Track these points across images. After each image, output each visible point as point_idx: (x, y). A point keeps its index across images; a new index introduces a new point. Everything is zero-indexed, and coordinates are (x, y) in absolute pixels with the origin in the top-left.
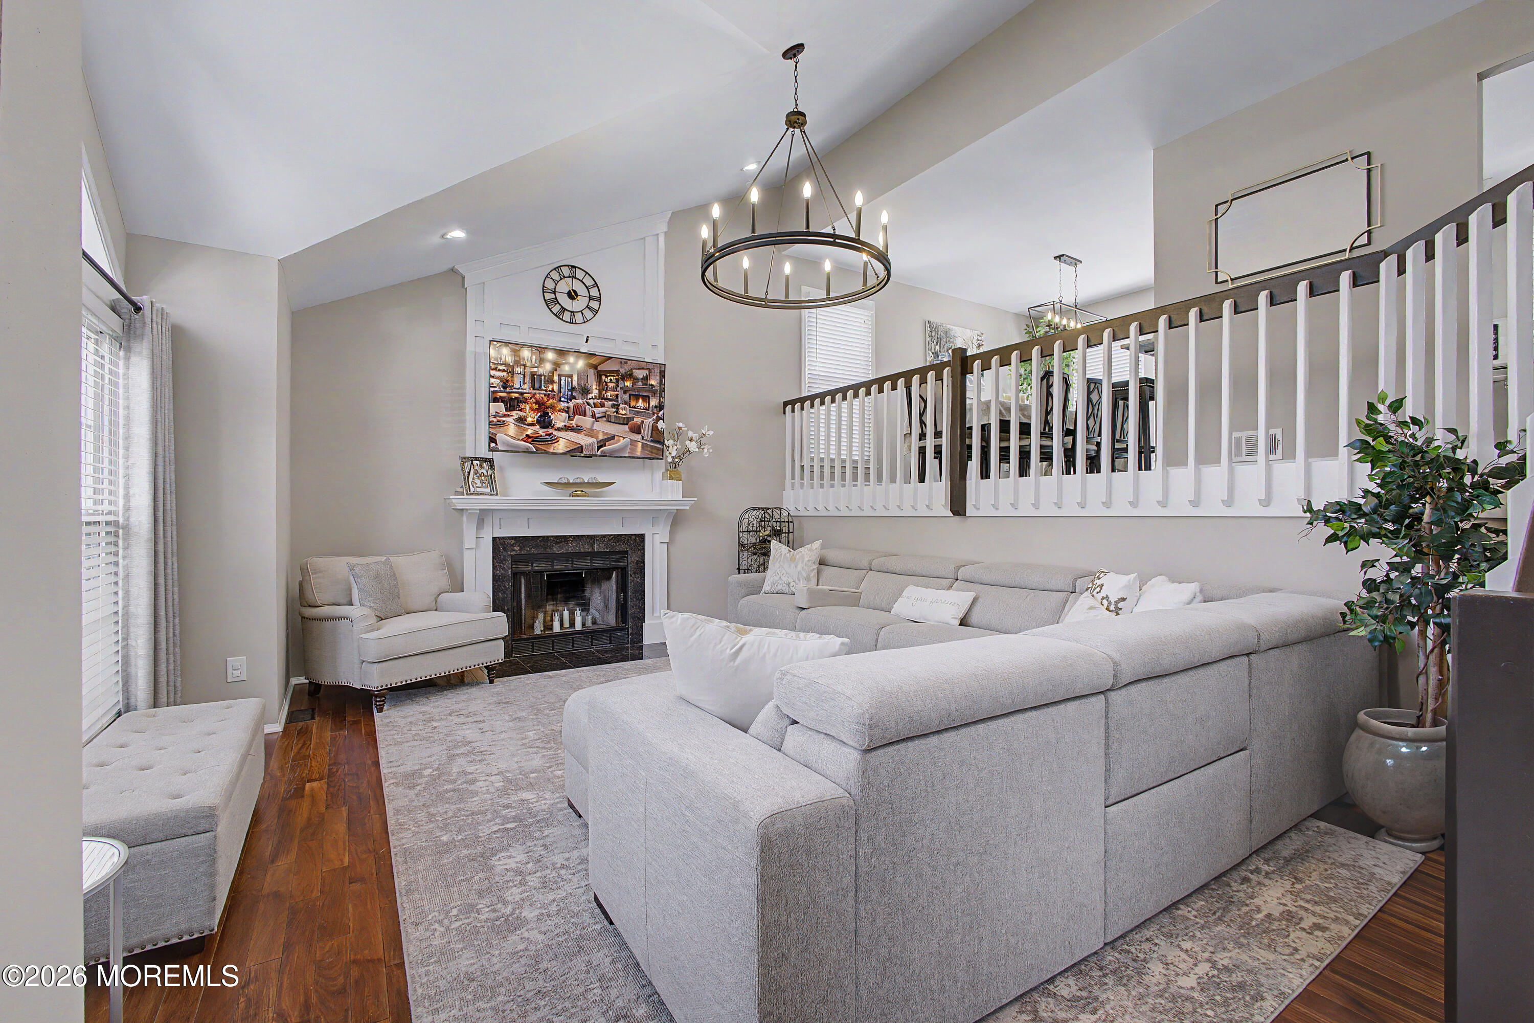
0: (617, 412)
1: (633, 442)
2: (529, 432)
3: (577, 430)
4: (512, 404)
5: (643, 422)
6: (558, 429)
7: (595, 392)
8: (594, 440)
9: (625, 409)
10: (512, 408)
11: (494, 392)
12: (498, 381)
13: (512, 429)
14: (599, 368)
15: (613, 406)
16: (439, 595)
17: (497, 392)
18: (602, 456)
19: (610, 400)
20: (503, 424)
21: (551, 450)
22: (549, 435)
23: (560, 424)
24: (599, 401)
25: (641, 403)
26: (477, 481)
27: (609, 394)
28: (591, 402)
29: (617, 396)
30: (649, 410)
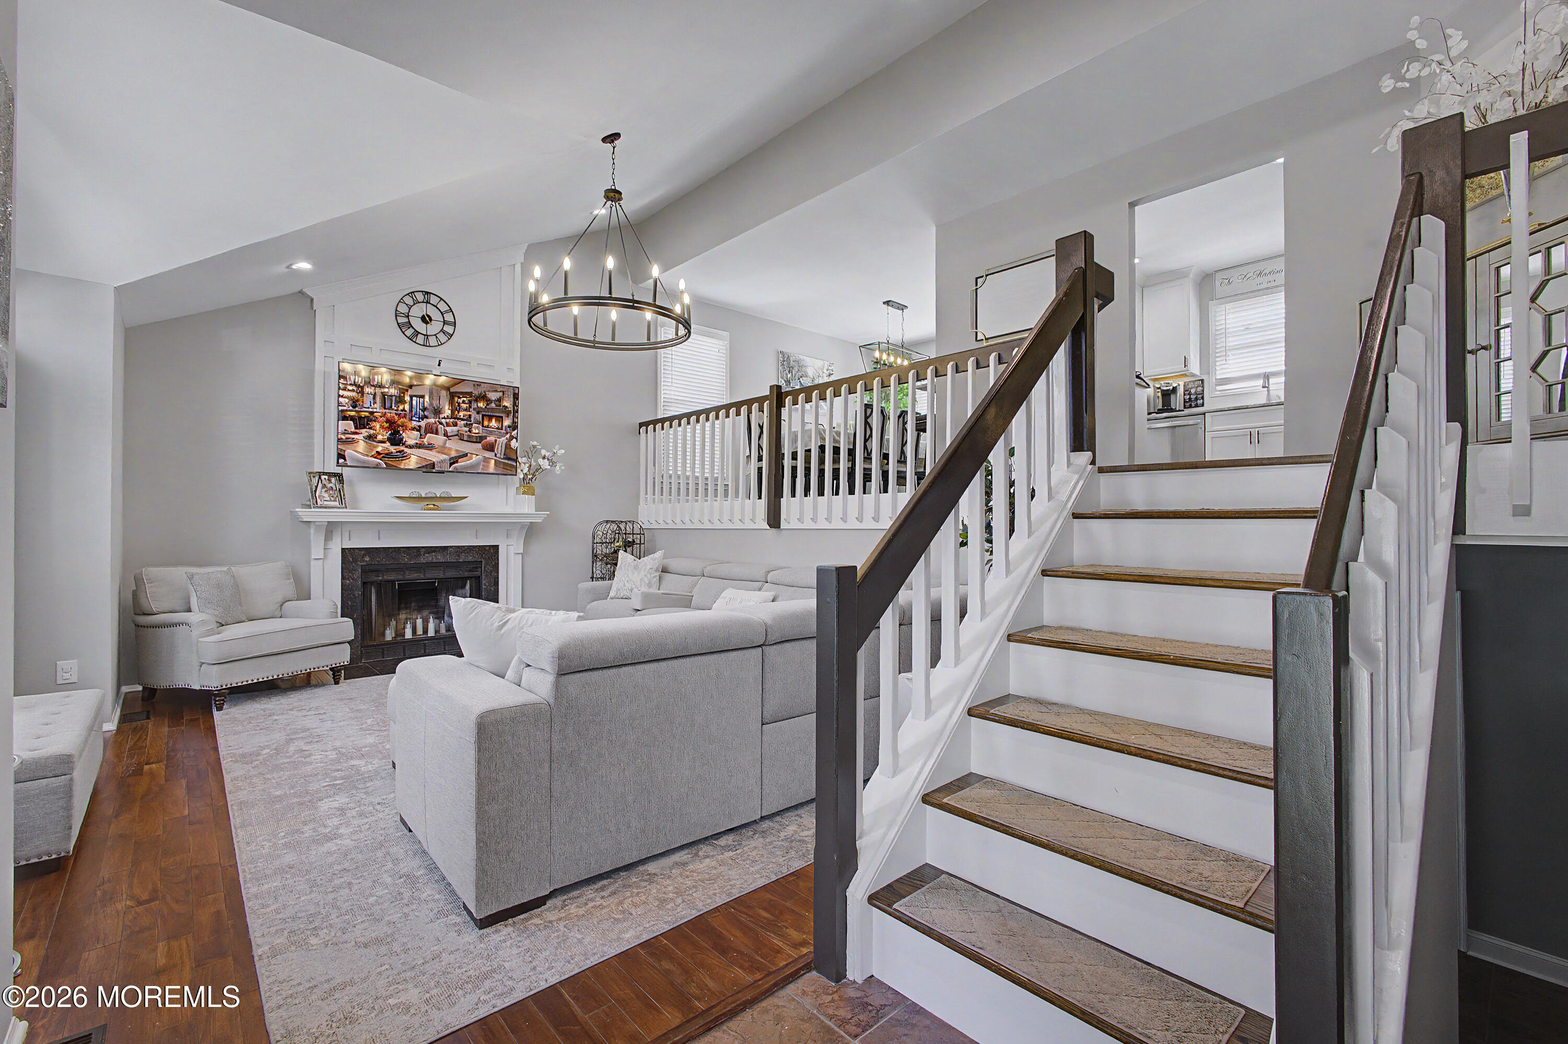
0: (470, 431)
1: (486, 460)
2: (379, 449)
3: (430, 447)
4: (361, 423)
6: (411, 447)
7: (448, 412)
8: (446, 457)
9: (478, 428)
10: (362, 427)
11: (342, 411)
12: (347, 400)
13: (361, 446)
14: (452, 390)
15: (466, 425)
16: (285, 602)
17: (347, 410)
18: (457, 471)
19: (462, 420)
20: (353, 441)
21: (402, 467)
22: (400, 452)
23: (411, 442)
24: (452, 420)
25: (494, 423)
26: (326, 495)
27: (461, 414)
28: (443, 421)
29: (470, 416)
30: (502, 429)
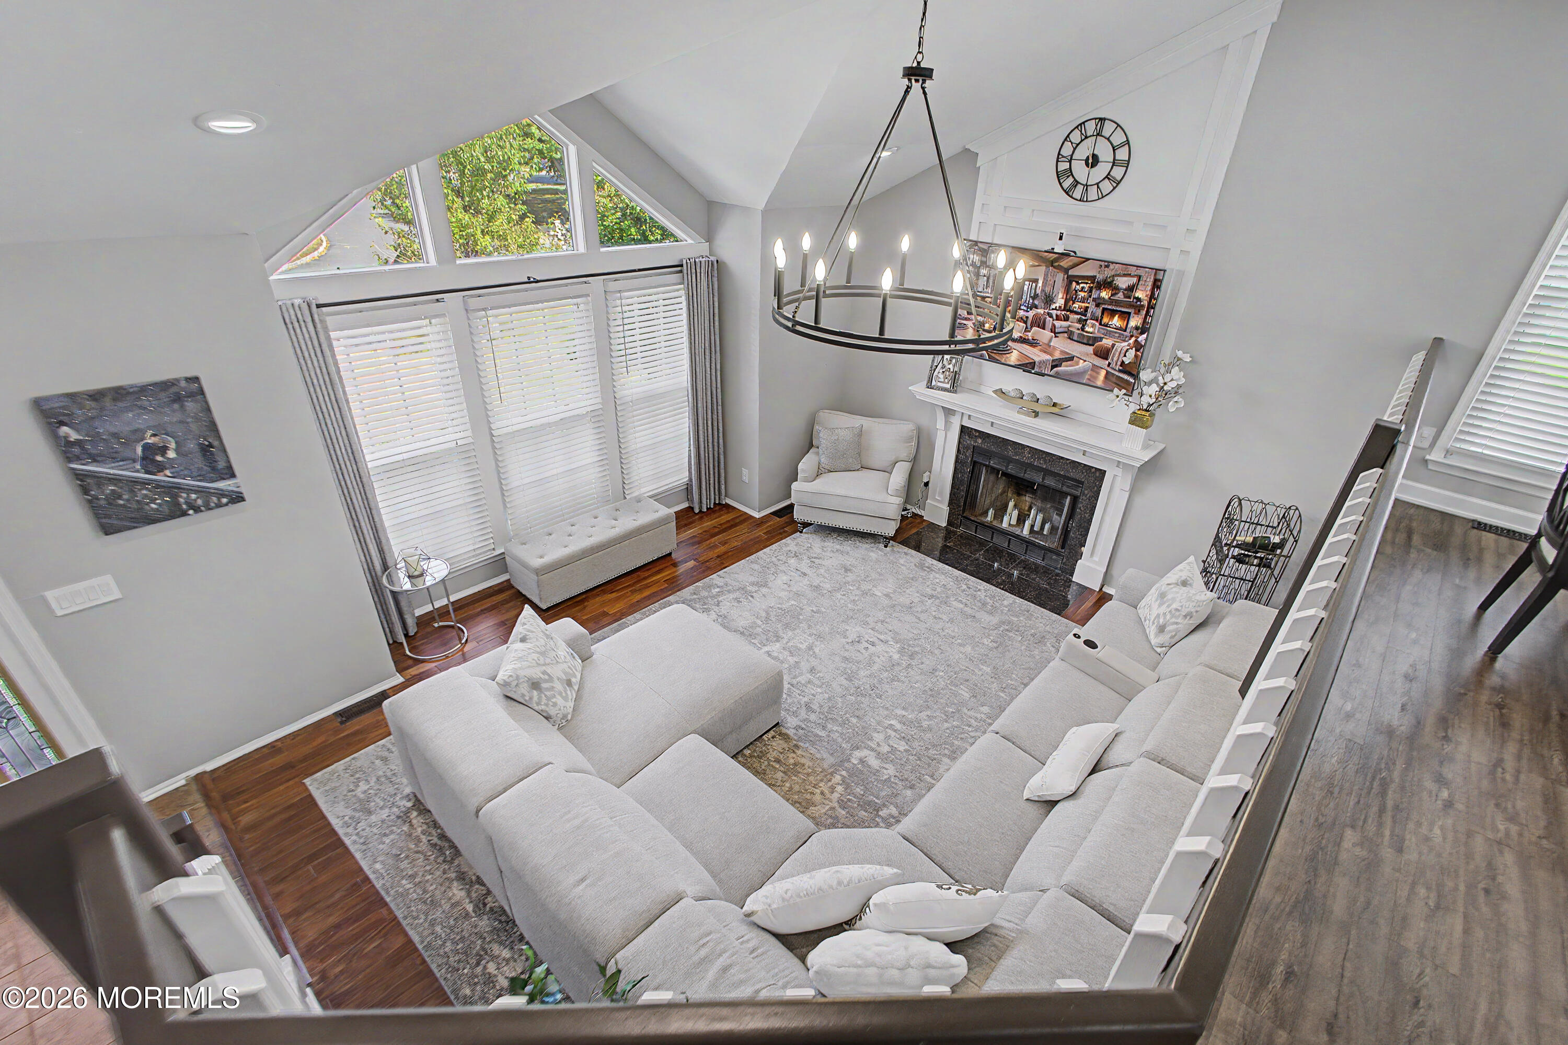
0: (1083, 329)
1: (1095, 368)
3: (1033, 343)
5: (1113, 345)
6: (1014, 340)
7: (1060, 302)
8: (1048, 357)
9: (1093, 326)
13: (970, 333)
14: (1071, 272)
15: (1079, 321)
16: (897, 462)
18: (1057, 376)
19: (1077, 313)
21: (1003, 361)
24: (1063, 313)
25: (1116, 321)
26: (941, 376)
27: (1076, 305)
28: (1054, 313)
29: (1086, 309)
30: (1125, 331)
